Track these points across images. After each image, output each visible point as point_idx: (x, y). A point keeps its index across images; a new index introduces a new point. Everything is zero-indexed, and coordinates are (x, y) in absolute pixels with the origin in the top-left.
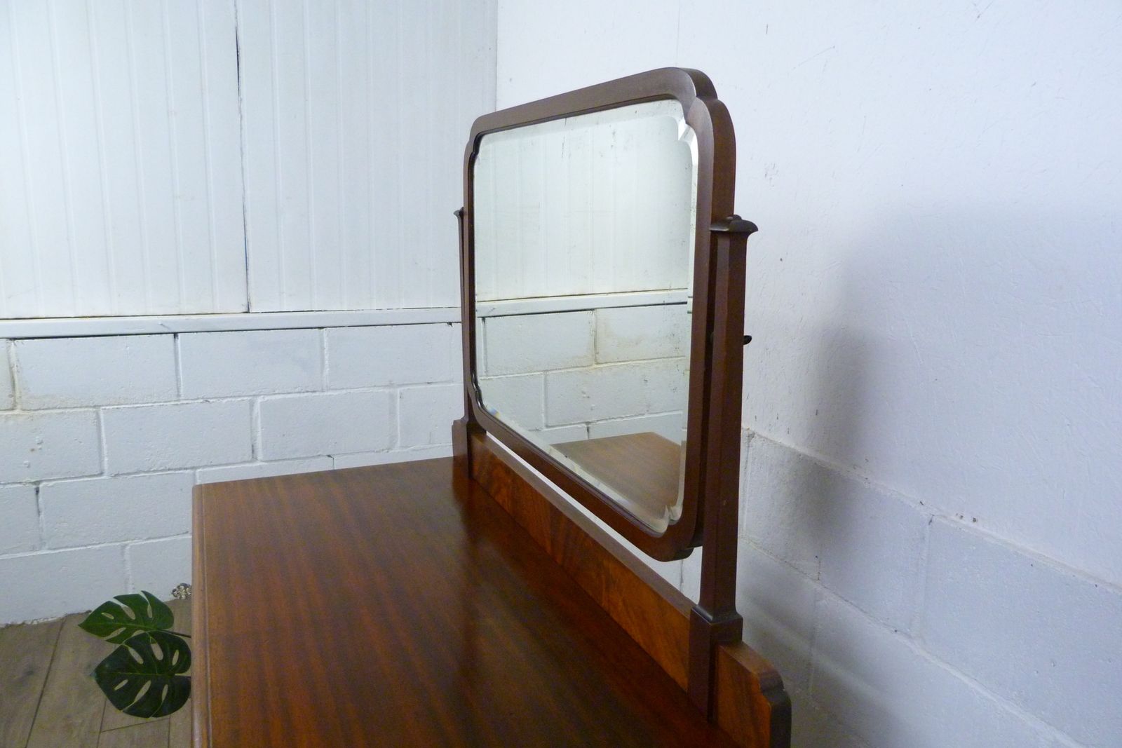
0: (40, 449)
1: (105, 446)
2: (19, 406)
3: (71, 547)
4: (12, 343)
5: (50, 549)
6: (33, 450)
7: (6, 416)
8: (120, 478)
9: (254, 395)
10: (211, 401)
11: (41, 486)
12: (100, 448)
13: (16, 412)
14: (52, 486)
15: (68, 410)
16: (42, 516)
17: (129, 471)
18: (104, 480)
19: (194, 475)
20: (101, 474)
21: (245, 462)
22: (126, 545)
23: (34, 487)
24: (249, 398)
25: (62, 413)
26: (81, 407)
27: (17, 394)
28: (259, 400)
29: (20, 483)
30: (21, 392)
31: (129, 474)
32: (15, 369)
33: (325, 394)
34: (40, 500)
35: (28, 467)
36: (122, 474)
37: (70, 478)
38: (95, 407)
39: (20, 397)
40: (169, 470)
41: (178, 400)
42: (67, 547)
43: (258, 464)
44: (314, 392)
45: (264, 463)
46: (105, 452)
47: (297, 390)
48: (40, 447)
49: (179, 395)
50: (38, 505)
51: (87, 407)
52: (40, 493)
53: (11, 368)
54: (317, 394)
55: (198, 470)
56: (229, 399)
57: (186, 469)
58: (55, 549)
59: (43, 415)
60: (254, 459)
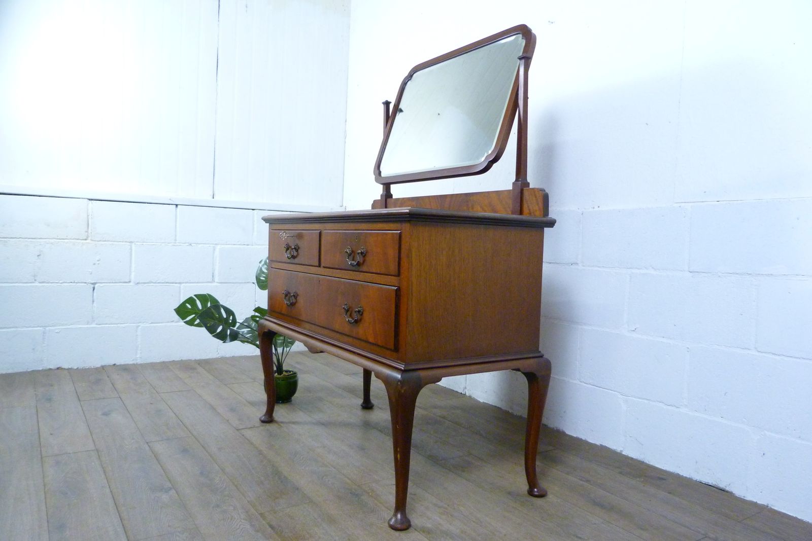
0: (98, 264)
1: (133, 265)
2: (90, 238)
3: (109, 324)
4: (90, 202)
5: (96, 324)
6: (94, 264)
7: (82, 243)
8: (140, 285)
9: (216, 244)
10: (193, 245)
11: (96, 286)
12: (130, 266)
13: (87, 241)
14: (102, 287)
15: (115, 243)
16: (95, 302)
17: (146, 282)
18: (130, 285)
19: (180, 287)
20: (130, 282)
21: (208, 282)
22: (139, 326)
23: (93, 286)
24: (214, 245)
25: (112, 244)
26: (123, 242)
27: (90, 231)
28: (218, 247)
29: (85, 283)
30: (91, 230)
31: (145, 283)
32: (90, 217)
33: (254, 247)
34: (95, 294)
35: (91, 274)
36: (142, 283)
37: (113, 283)
38: (130, 242)
39: (91, 233)
40: (167, 283)
41: (176, 243)
42: (106, 324)
43: (215, 284)
44: (248, 245)
45: (219, 284)
46: (133, 269)
47: (238, 243)
48: (98, 262)
49: (176, 240)
50: (93, 297)
51: (126, 242)
52: (95, 290)
53: (88, 216)
54: (249, 246)
55: (183, 285)
56: (202, 245)
57: (176, 283)
58: (100, 324)
59: (102, 244)
60: (213, 281)
